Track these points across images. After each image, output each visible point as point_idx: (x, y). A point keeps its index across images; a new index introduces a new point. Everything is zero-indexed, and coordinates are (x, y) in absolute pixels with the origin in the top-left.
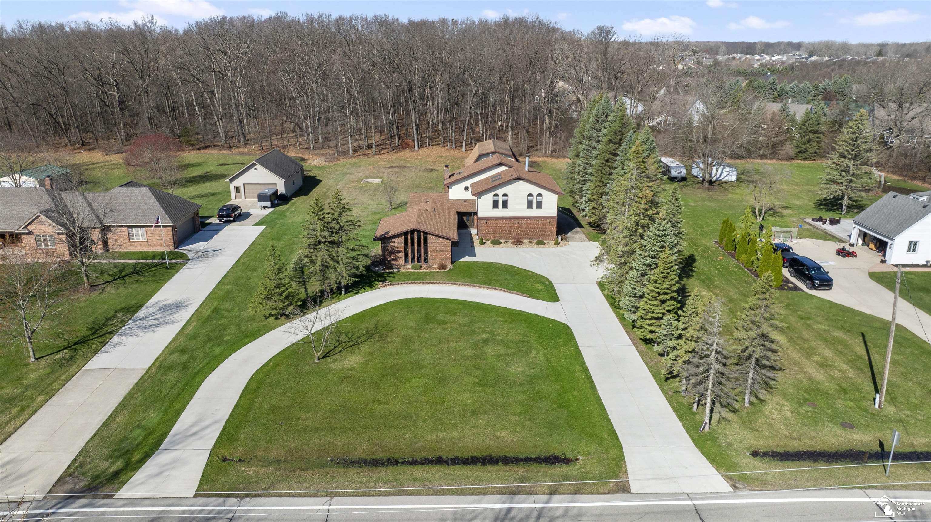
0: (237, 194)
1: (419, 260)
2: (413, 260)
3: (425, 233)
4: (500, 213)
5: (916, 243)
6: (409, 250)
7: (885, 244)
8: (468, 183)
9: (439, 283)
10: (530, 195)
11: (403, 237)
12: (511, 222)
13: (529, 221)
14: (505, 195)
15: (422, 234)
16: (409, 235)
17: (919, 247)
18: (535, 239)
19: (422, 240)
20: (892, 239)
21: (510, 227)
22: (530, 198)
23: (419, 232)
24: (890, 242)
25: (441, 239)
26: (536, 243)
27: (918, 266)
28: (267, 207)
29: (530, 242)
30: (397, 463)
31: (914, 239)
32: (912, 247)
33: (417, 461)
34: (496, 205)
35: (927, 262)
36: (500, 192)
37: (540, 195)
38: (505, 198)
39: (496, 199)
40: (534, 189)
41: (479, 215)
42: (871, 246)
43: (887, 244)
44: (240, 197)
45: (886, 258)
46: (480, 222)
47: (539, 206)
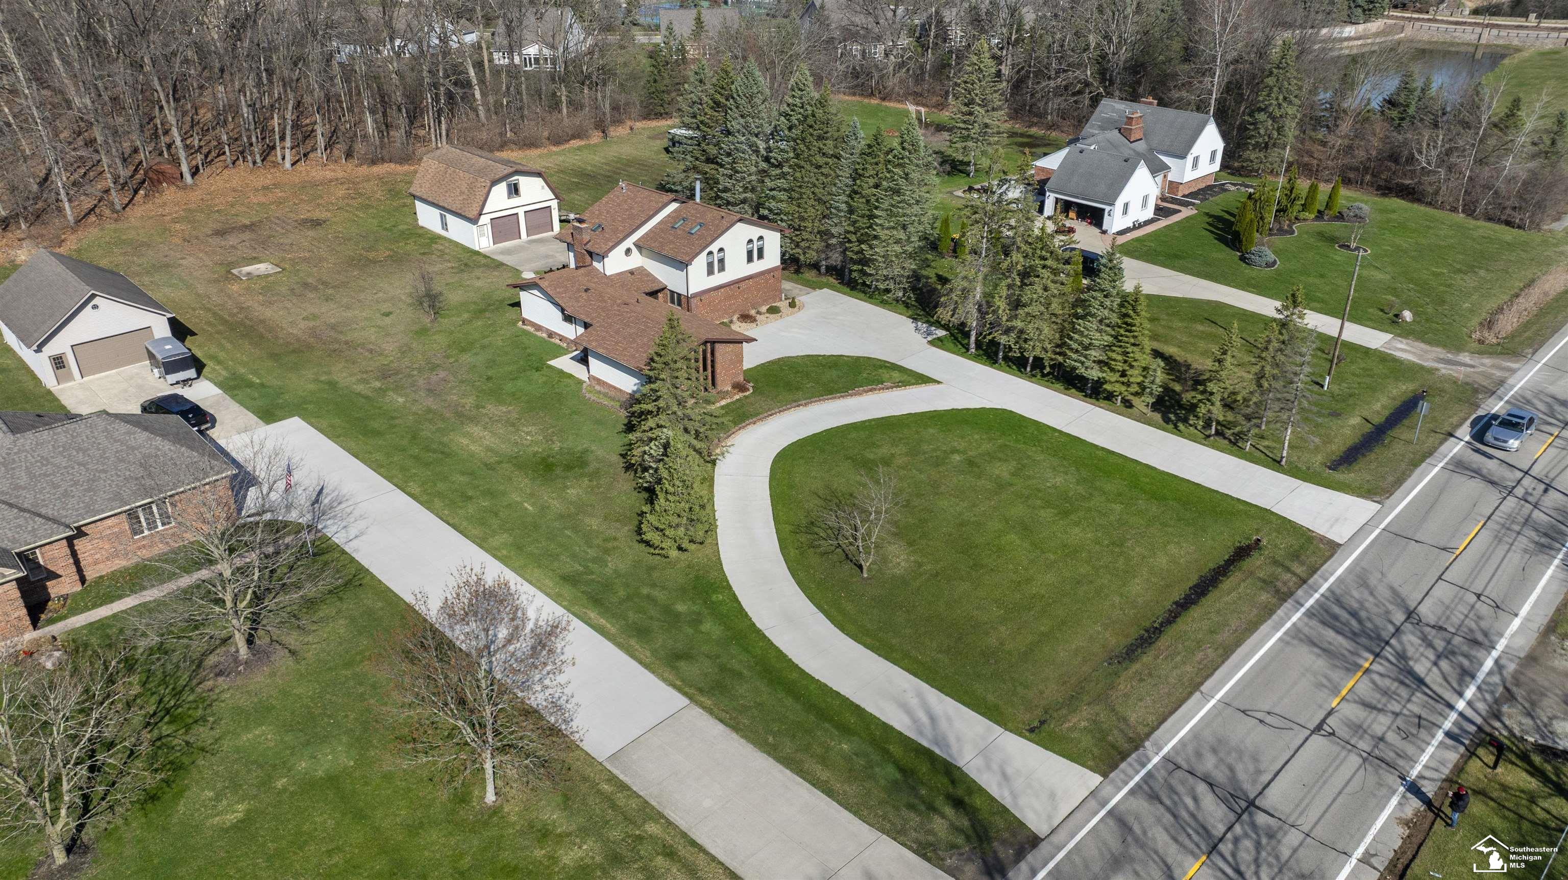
0: (59, 371)
5: (1128, 204)
7: (1101, 211)
8: (629, 243)
10: (750, 241)
12: (731, 290)
13: (751, 282)
14: (720, 251)
15: (709, 345)
17: (1130, 208)
18: (763, 305)
19: (709, 355)
20: (1110, 204)
21: (730, 298)
22: (750, 246)
25: (731, 345)
26: (769, 312)
27: (1129, 229)
29: (759, 313)
31: (1127, 200)
32: (1126, 208)
34: (710, 272)
35: (1134, 223)
36: (714, 247)
37: (760, 238)
38: (721, 255)
39: (710, 259)
40: (754, 232)
41: (692, 291)
42: (1072, 214)
43: (1103, 210)
44: (70, 377)
45: (1104, 228)
46: (694, 302)
47: (761, 255)
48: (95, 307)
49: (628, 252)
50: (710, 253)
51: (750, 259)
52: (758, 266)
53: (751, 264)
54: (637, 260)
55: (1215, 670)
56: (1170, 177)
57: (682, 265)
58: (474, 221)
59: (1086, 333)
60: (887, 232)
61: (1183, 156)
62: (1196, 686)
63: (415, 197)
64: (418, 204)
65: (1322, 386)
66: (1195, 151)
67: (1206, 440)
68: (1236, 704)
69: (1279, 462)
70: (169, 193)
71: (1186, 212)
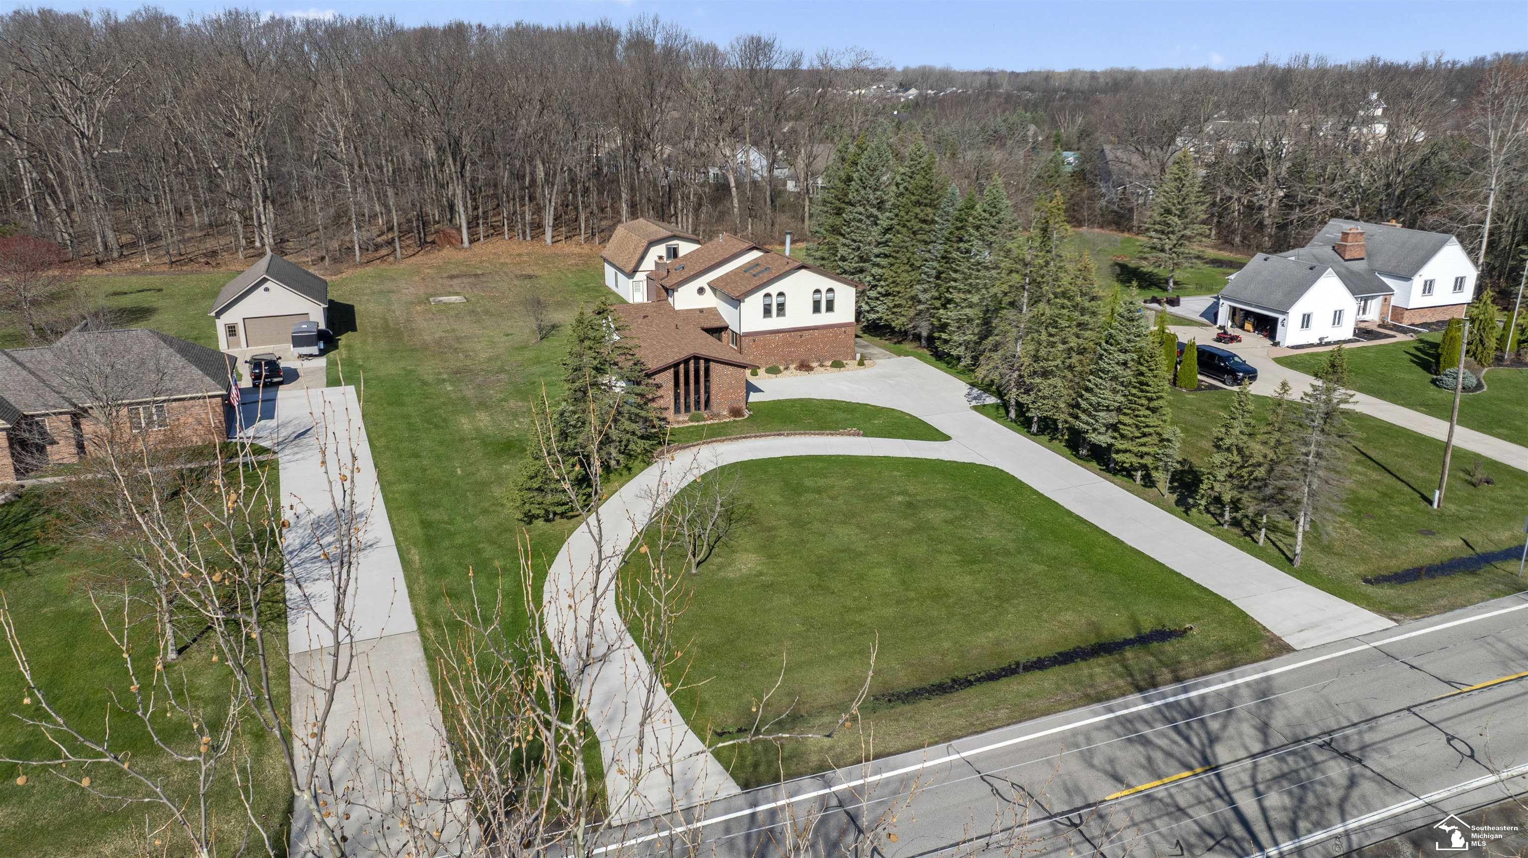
0: (231, 338)
1: (698, 408)
2: (687, 409)
3: (707, 361)
4: (775, 323)
5: (1309, 316)
6: (682, 391)
7: (1275, 321)
8: (703, 281)
9: (756, 436)
10: (817, 291)
11: (672, 370)
12: (791, 336)
13: (816, 333)
14: (781, 294)
15: (702, 362)
16: (682, 366)
17: (1313, 321)
18: (829, 360)
19: (702, 373)
20: (1284, 313)
21: (790, 344)
22: (817, 296)
23: (697, 358)
24: (1281, 317)
25: (731, 368)
26: (832, 366)
27: (1312, 345)
28: (311, 355)
29: (821, 366)
30: (970, 683)
31: (1307, 312)
32: (1306, 321)
33: (993, 675)
34: (767, 311)
35: (1321, 339)
36: (773, 289)
37: (830, 290)
38: (781, 299)
39: (768, 301)
40: (824, 283)
41: (745, 329)
42: (1248, 326)
43: (1276, 320)
44: (238, 344)
45: (1277, 339)
46: (745, 341)
47: (830, 307)
48: (267, 289)
49: (701, 291)
50: (768, 295)
51: (817, 308)
52: (824, 318)
53: (817, 315)
54: (710, 300)
55: (990, 729)
56: (1394, 301)
57: (736, 301)
58: (631, 274)
59: (1097, 390)
60: (962, 296)
61: (1408, 278)
62: (948, 738)
63: (605, 260)
64: (606, 265)
65: (1431, 503)
66: (1427, 272)
67: (1215, 527)
68: (978, 766)
69: (1291, 561)
70: (447, 252)
71: (1400, 337)
